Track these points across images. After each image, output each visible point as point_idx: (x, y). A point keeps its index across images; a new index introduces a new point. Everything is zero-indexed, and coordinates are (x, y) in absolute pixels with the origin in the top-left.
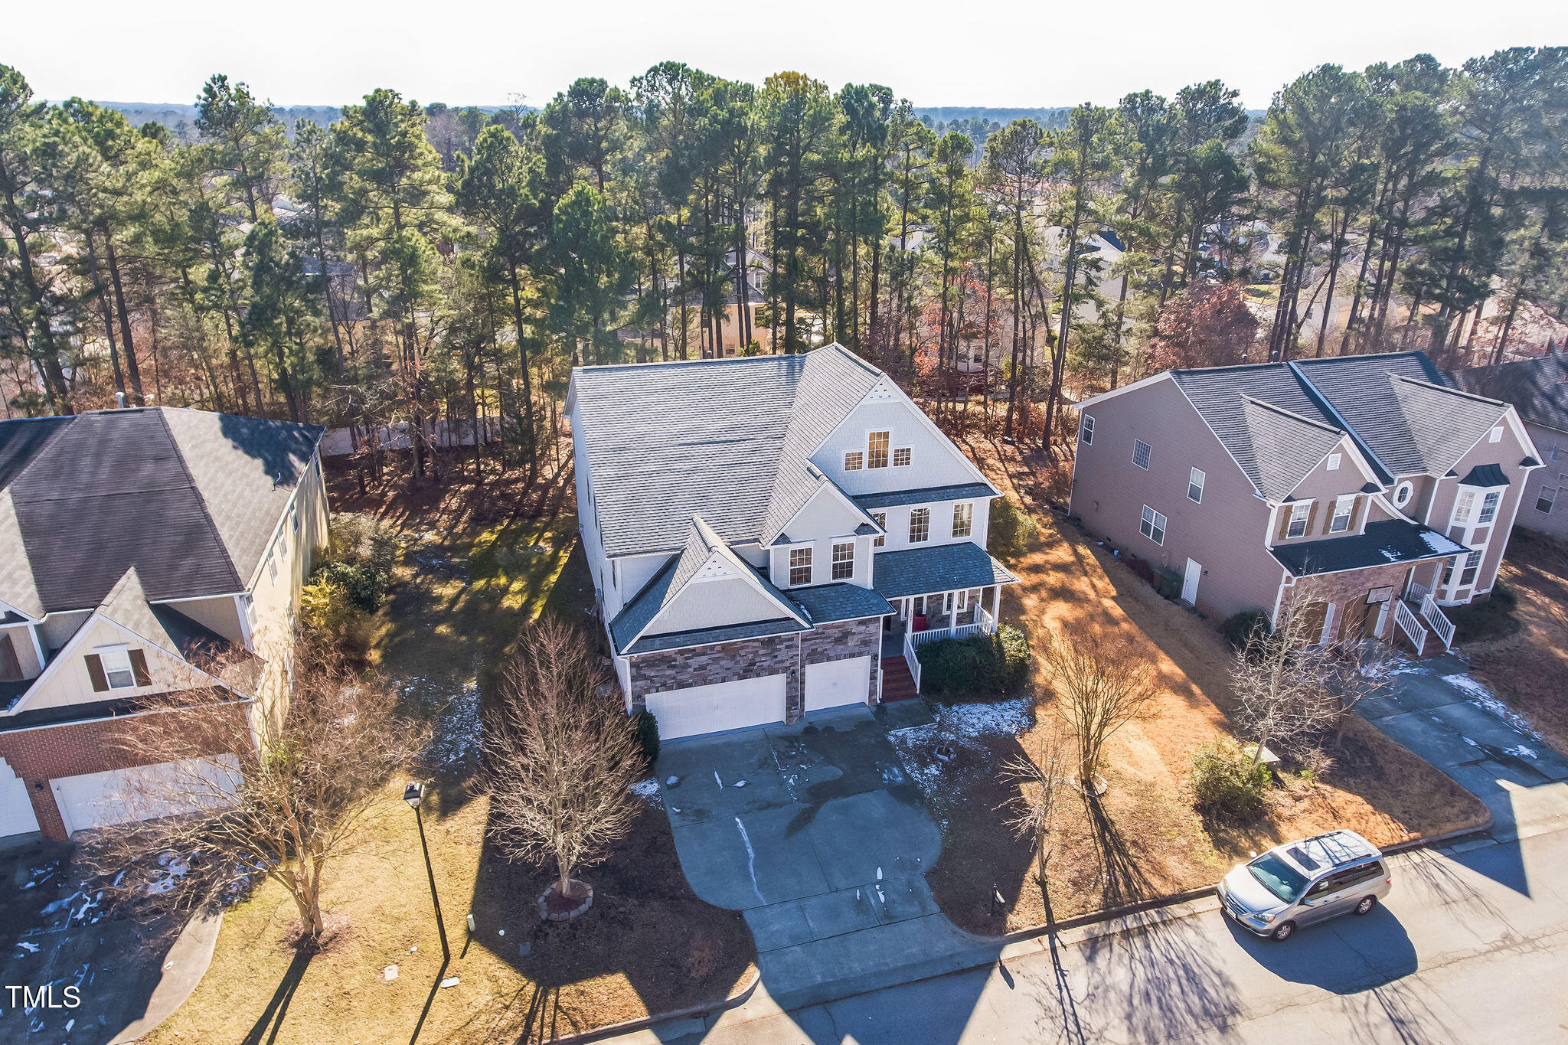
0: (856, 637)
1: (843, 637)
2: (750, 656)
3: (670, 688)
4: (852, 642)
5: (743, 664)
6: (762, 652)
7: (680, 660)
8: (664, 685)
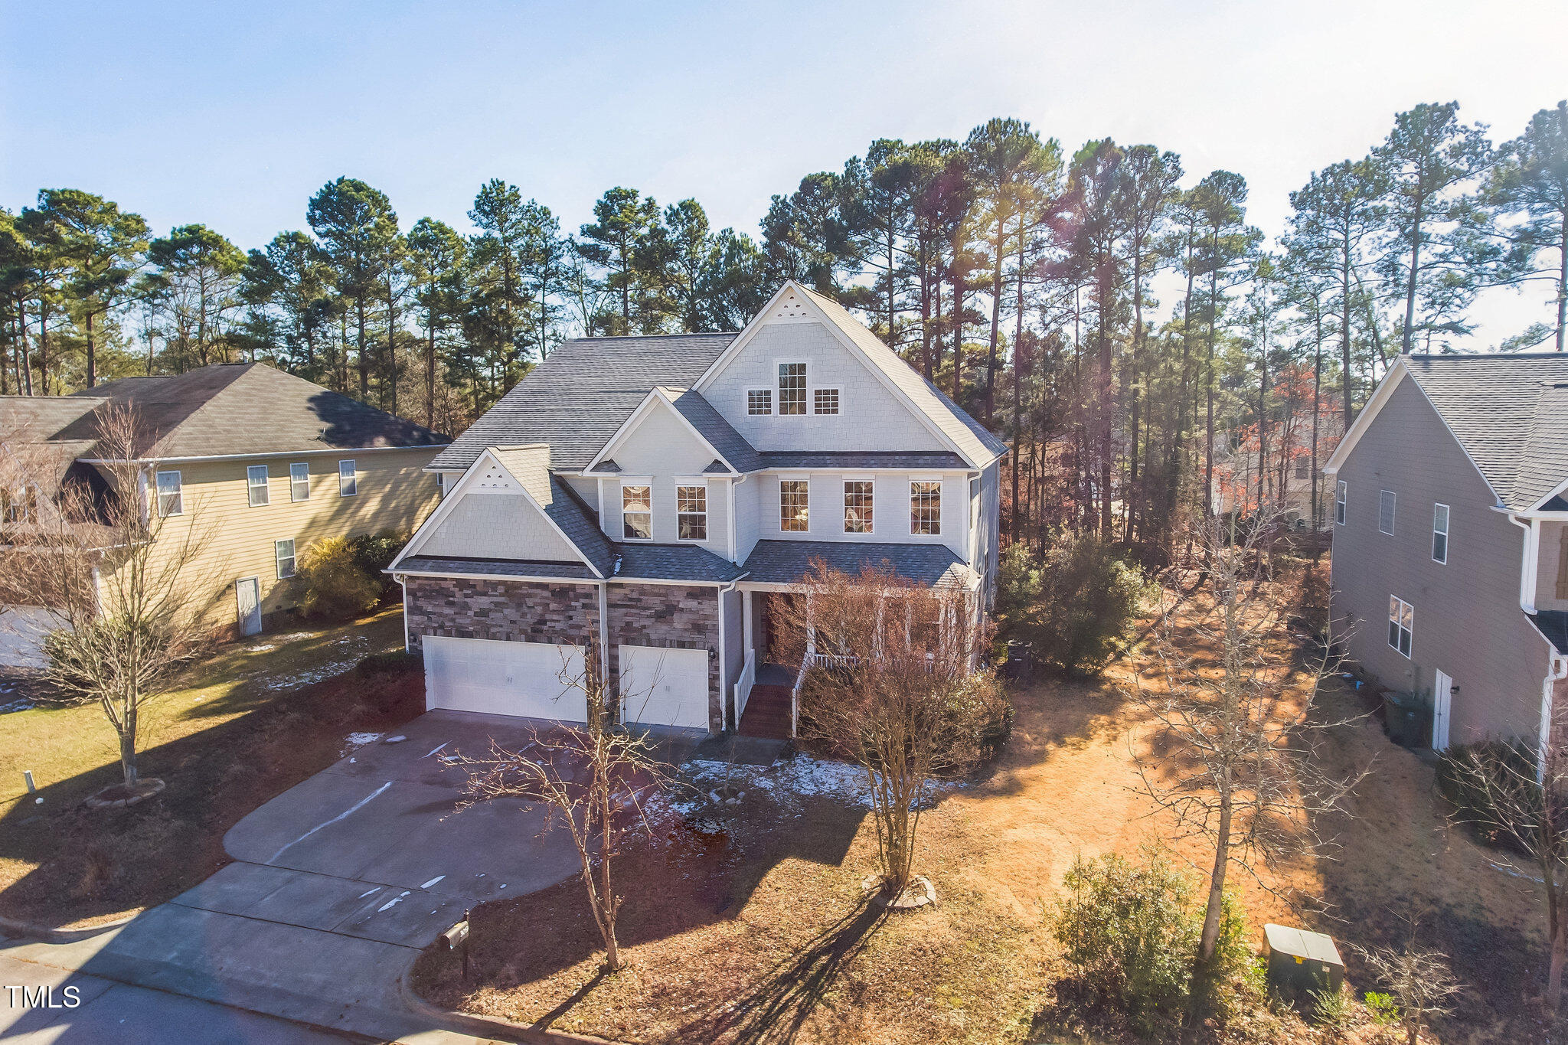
0: (686, 617)
1: (666, 613)
2: (539, 609)
3: (448, 634)
4: (679, 622)
5: (530, 619)
6: (553, 606)
7: (459, 597)
8: (442, 627)
